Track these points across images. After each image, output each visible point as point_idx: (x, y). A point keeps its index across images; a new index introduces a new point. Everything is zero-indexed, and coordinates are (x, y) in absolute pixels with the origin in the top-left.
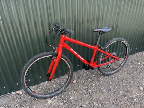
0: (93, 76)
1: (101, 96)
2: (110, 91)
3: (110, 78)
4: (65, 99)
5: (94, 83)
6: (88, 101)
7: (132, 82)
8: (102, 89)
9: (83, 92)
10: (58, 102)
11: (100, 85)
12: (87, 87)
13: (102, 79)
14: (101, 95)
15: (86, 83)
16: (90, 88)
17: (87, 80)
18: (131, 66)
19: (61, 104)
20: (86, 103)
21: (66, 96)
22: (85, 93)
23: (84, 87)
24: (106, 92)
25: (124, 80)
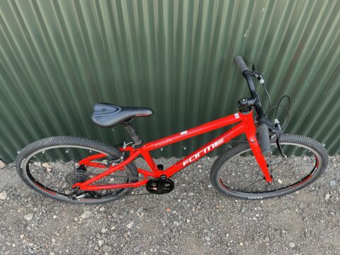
0: (207, 189)
1: (192, 248)
2: (219, 245)
3: (243, 211)
4: (116, 223)
5: (199, 207)
6: (158, 247)
7: (293, 245)
8: (205, 231)
9: (160, 222)
10: (100, 223)
11: (206, 220)
12: (175, 212)
13: (224, 203)
14: (194, 246)
15: (180, 201)
16: (180, 217)
17: (185, 194)
18: (328, 196)
19: (104, 231)
20: (151, 250)
21: (121, 217)
22: (164, 225)
23: (168, 210)
24: (209, 244)
25: (276, 230)
